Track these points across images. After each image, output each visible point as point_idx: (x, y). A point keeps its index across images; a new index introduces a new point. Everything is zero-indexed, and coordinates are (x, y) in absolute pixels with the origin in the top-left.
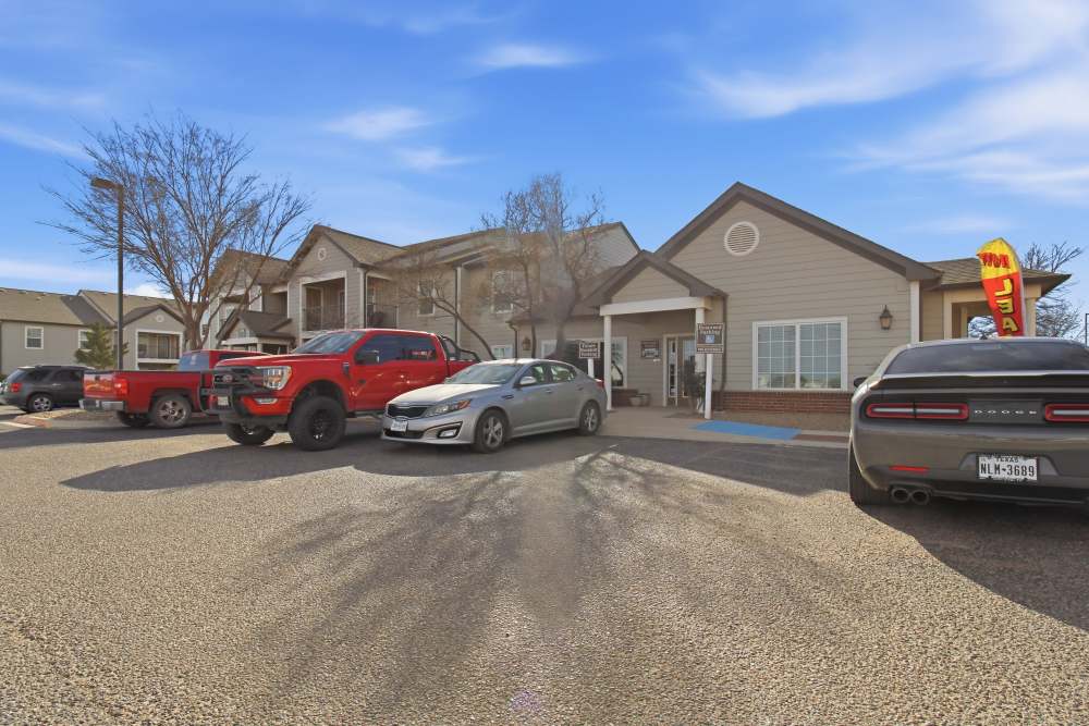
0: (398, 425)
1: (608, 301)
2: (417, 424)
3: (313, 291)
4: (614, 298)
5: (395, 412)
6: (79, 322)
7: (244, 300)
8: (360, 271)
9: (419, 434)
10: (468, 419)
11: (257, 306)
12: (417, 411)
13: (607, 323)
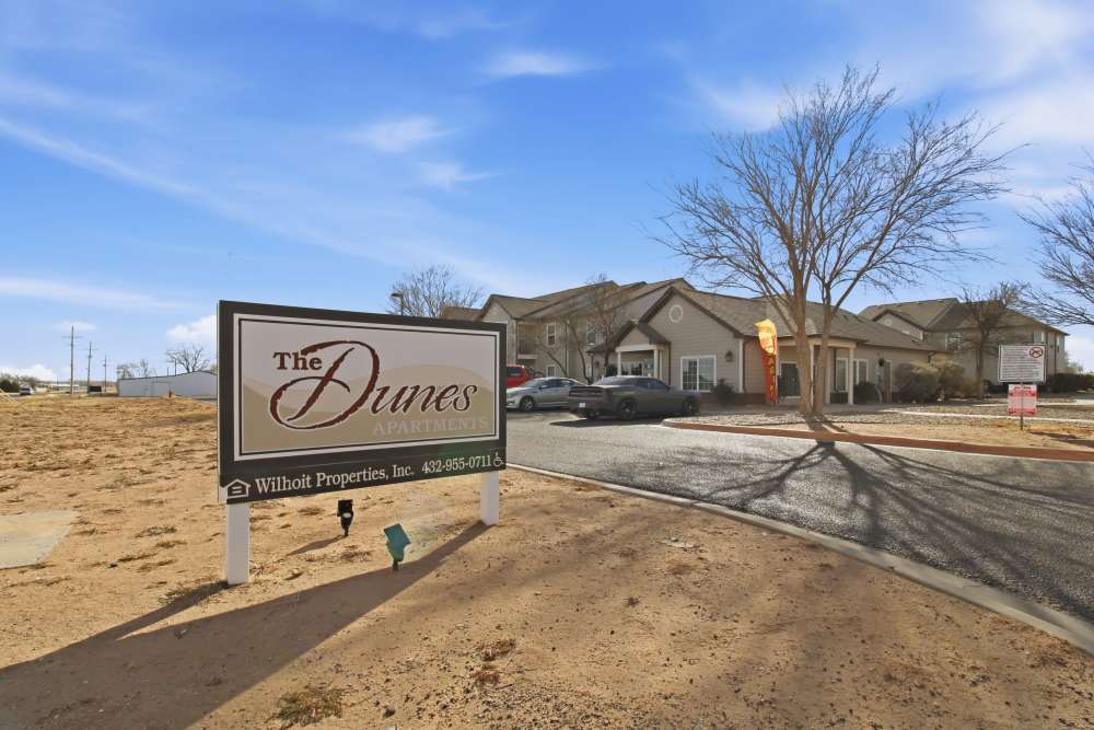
1: (619, 345)
10: (519, 399)
13: (619, 356)
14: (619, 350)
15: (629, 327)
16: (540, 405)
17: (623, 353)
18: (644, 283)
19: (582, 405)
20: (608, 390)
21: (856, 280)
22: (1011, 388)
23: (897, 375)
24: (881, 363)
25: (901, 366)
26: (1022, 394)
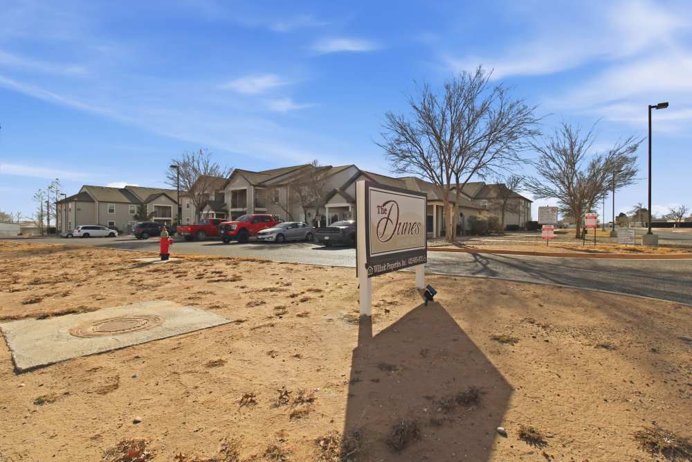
0: (260, 237)
1: (327, 203)
2: (264, 236)
3: (235, 194)
4: (329, 202)
5: (260, 234)
6: (129, 202)
7: (207, 195)
8: (252, 187)
9: (264, 239)
10: (274, 236)
11: (213, 198)
12: (264, 234)
13: (327, 210)
14: (327, 206)
15: (334, 193)
16: (288, 239)
17: (330, 208)
18: (331, 167)
19: (327, 238)
20: (342, 229)
21: (473, 172)
22: (544, 226)
23: (469, 221)
24: (461, 215)
25: (471, 217)
26: (548, 229)
